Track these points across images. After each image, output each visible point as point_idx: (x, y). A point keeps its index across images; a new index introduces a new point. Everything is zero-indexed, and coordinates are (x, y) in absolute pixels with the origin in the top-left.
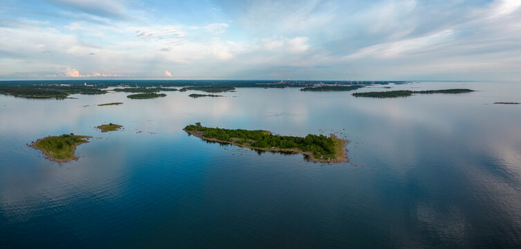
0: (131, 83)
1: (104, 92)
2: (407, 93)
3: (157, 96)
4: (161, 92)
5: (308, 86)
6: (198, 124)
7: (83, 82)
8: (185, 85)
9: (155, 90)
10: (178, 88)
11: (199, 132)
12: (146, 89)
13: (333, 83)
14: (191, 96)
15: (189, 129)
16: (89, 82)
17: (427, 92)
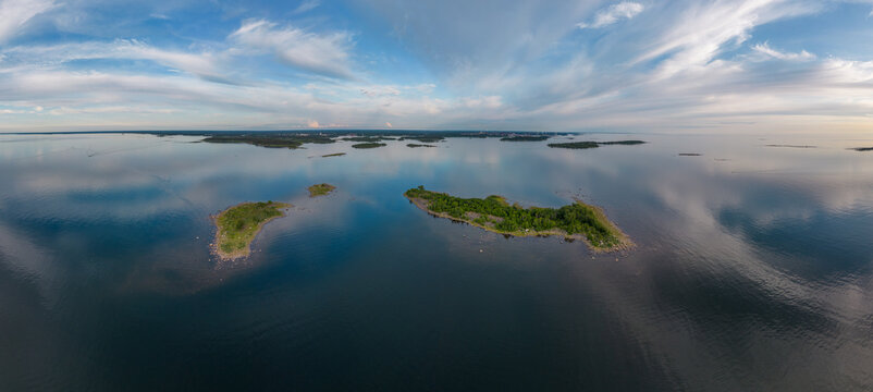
0: (358, 132)
1: (334, 141)
2: (594, 145)
3: (378, 145)
4: (383, 142)
5: (504, 136)
6: (421, 187)
7: (318, 132)
8: (404, 135)
9: (377, 140)
10: (398, 138)
11: (423, 201)
12: (369, 138)
13: (535, 134)
14: (409, 145)
15: (411, 193)
16: (323, 132)
17: (609, 143)
